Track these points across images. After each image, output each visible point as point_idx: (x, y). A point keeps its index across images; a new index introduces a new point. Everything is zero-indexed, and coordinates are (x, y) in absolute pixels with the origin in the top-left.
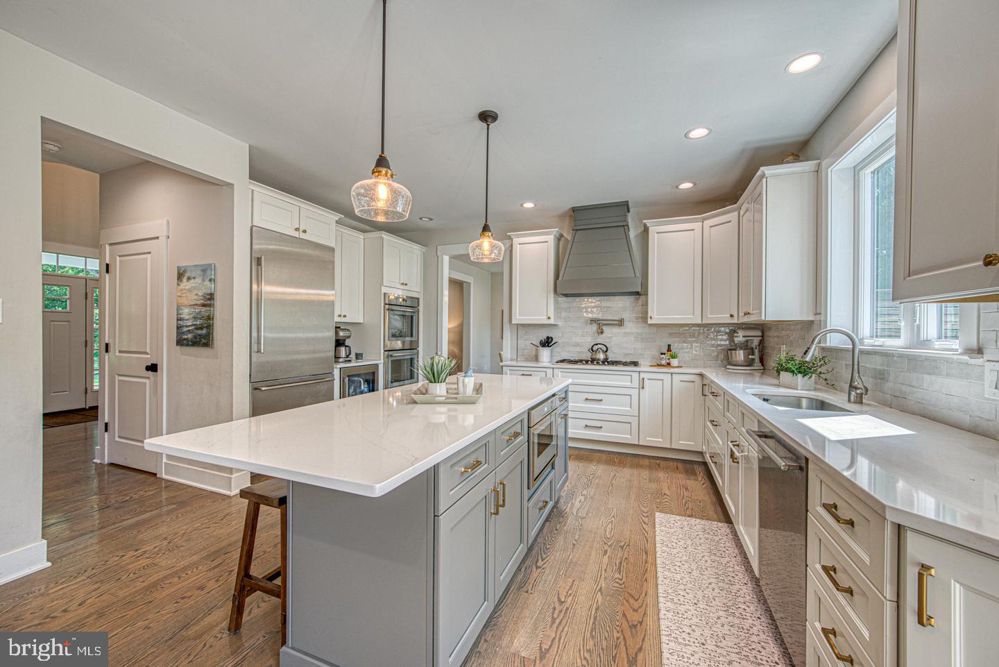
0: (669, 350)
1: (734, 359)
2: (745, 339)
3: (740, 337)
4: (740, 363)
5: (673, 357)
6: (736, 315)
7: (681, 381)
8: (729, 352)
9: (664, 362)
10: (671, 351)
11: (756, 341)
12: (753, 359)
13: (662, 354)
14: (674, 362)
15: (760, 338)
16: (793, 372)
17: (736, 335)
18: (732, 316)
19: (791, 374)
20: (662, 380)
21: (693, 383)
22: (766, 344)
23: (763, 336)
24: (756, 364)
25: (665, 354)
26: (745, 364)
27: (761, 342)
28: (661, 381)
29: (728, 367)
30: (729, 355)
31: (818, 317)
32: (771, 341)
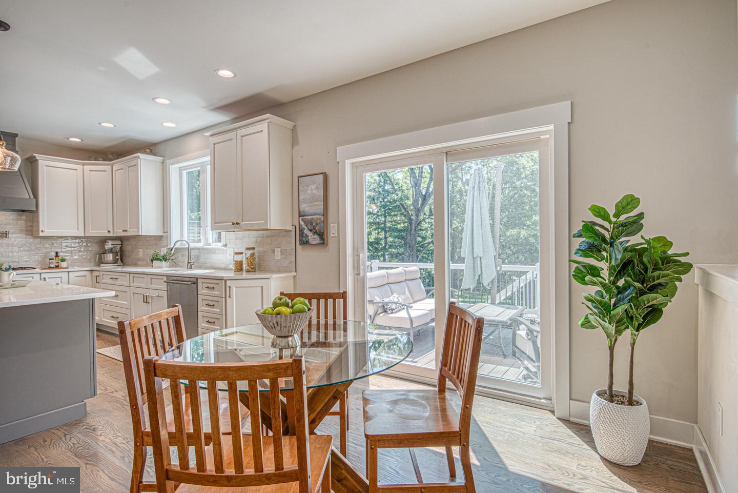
0: (57, 256)
1: (106, 259)
2: (112, 246)
3: (109, 245)
4: (110, 262)
5: (63, 260)
6: (111, 231)
7: (76, 276)
8: (102, 255)
9: (52, 265)
10: (58, 257)
11: (118, 247)
12: (118, 259)
13: (50, 259)
14: (64, 264)
15: (120, 246)
16: (161, 260)
17: (107, 244)
18: (109, 232)
19: (159, 261)
20: (61, 277)
21: (84, 277)
22: (124, 249)
23: (122, 244)
24: (119, 262)
25: (53, 259)
26: (113, 262)
27: (121, 248)
28: (60, 279)
29: (101, 265)
30: (103, 257)
31: (165, 234)
32: (127, 248)
